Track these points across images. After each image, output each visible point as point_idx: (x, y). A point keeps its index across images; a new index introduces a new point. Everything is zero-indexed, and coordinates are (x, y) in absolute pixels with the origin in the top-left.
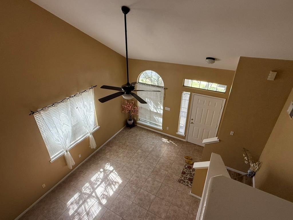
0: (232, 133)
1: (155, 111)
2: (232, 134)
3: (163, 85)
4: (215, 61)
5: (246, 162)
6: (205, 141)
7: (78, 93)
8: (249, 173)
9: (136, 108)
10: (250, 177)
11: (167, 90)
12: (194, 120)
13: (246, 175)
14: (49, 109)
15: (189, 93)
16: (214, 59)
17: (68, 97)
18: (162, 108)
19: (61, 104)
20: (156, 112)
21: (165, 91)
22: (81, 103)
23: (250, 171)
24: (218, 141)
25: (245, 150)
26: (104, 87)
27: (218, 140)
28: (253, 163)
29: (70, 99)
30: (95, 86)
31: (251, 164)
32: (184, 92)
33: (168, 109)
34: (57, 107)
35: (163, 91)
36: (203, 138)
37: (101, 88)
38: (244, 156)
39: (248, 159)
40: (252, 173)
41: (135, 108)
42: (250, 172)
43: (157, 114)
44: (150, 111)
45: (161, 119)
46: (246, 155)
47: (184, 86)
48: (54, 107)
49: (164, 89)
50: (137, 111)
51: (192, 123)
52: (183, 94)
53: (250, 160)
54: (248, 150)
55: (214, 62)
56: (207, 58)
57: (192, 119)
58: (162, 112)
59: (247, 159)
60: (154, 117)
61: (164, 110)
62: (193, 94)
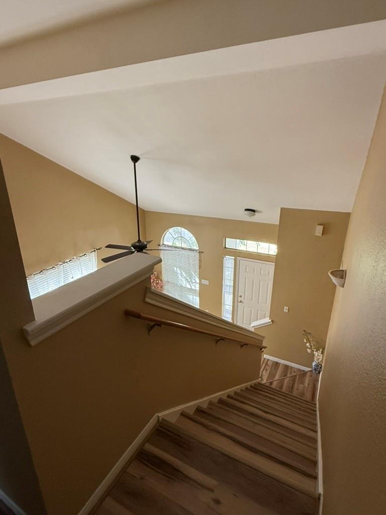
0: (286, 309)
1: (188, 286)
2: (287, 311)
3: (196, 248)
4: (256, 213)
5: (309, 351)
6: (254, 324)
7: (75, 257)
8: (314, 367)
9: (160, 282)
10: (317, 372)
11: (202, 254)
12: (243, 296)
13: (311, 371)
14: (36, 278)
15: (233, 258)
16: (254, 211)
17: (60, 262)
18: (198, 281)
19: (52, 271)
20: (190, 287)
21: (200, 256)
22: (78, 272)
23: (315, 363)
24: (270, 322)
25: (306, 333)
26: (109, 246)
27: (270, 320)
28: (317, 351)
29: (64, 264)
30: (99, 249)
31: (315, 353)
32: (227, 256)
33: (206, 282)
34: (45, 274)
35: (197, 255)
36: (252, 321)
37: (106, 247)
38: (305, 341)
39: (311, 346)
40: (317, 365)
41: (158, 283)
42: (315, 365)
43: (191, 290)
44: (181, 286)
45: (198, 299)
46: (308, 341)
47: (225, 248)
48: (42, 275)
49: (199, 252)
50: (161, 287)
51: (241, 302)
52: (225, 259)
53: (313, 347)
54: (309, 333)
55: (255, 215)
56: (246, 210)
57: (241, 296)
58: (197, 287)
59: (309, 346)
60: (188, 295)
61: (200, 284)
62: (239, 258)
